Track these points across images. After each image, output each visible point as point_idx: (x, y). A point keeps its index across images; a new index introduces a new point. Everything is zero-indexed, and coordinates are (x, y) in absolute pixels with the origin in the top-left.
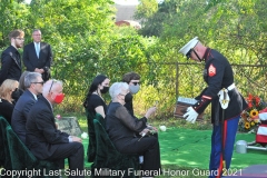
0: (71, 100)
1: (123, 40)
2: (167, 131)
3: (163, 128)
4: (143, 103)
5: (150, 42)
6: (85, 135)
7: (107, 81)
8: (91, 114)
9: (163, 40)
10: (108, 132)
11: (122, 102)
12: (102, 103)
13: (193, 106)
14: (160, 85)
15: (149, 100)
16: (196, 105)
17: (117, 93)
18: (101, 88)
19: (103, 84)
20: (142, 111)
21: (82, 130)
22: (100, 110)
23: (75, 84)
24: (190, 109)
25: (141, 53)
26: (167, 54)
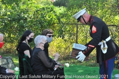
0: (8, 46)
1: (43, 8)
2: (70, 67)
3: (67, 65)
4: (55, 49)
5: (60, 10)
6: (17, 69)
7: (32, 34)
8: (21, 55)
9: (69, 9)
10: (32, 67)
11: (42, 48)
12: (29, 49)
13: (83, 51)
14: (66, 37)
15: (59, 47)
16: (85, 50)
17: (39, 42)
18: (28, 39)
19: (30, 36)
20: (54, 54)
21: (15, 66)
22: (27, 53)
23: (12, 36)
24: (81, 53)
25: (54, 17)
26: (71, 18)
